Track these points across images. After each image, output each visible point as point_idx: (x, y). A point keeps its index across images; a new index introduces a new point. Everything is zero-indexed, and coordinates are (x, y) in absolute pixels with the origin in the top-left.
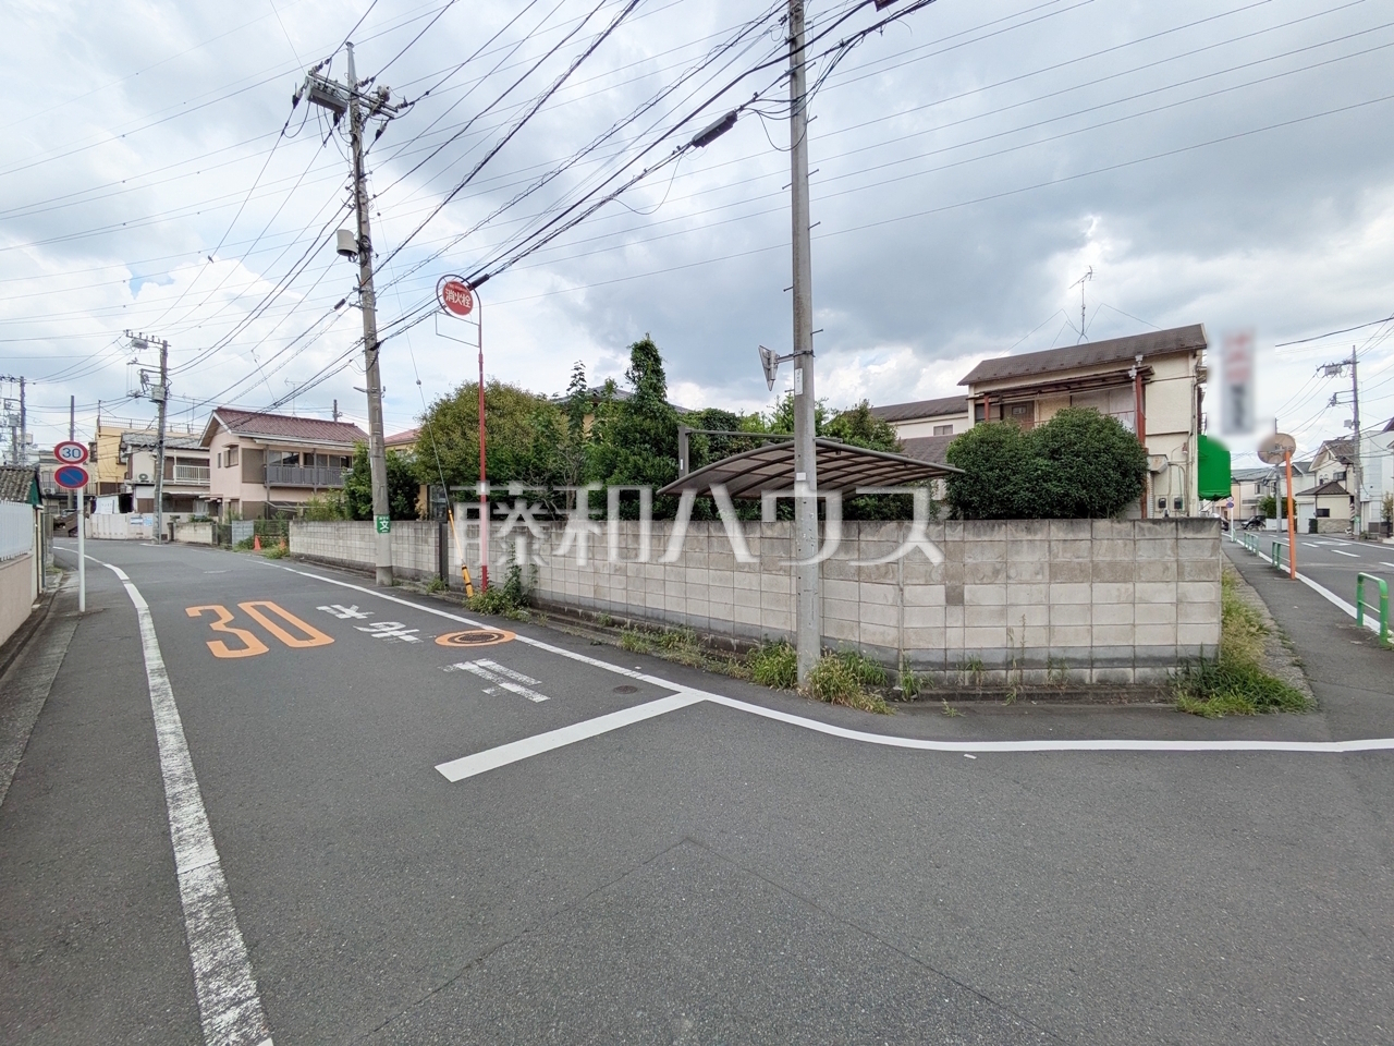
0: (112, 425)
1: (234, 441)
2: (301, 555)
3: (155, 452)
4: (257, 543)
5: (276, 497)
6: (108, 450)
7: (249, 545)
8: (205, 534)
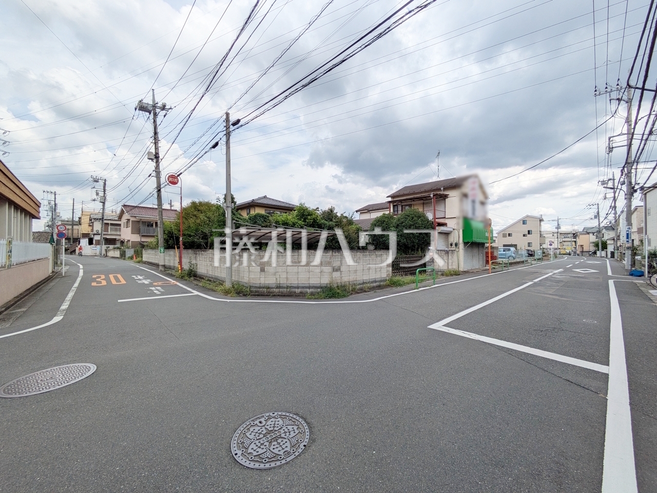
0: (87, 210)
1: (129, 218)
2: (146, 262)
3: (101, 221)
4: (134, 257)
5: (144, 239)
6: (85, 220)
7: (131, 258)
8: (117, 254)
